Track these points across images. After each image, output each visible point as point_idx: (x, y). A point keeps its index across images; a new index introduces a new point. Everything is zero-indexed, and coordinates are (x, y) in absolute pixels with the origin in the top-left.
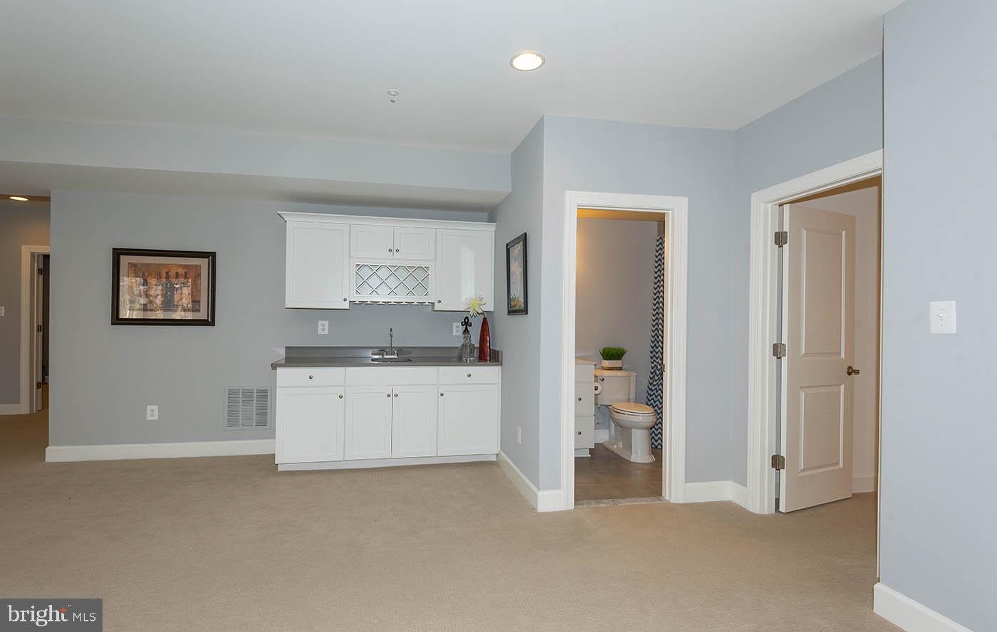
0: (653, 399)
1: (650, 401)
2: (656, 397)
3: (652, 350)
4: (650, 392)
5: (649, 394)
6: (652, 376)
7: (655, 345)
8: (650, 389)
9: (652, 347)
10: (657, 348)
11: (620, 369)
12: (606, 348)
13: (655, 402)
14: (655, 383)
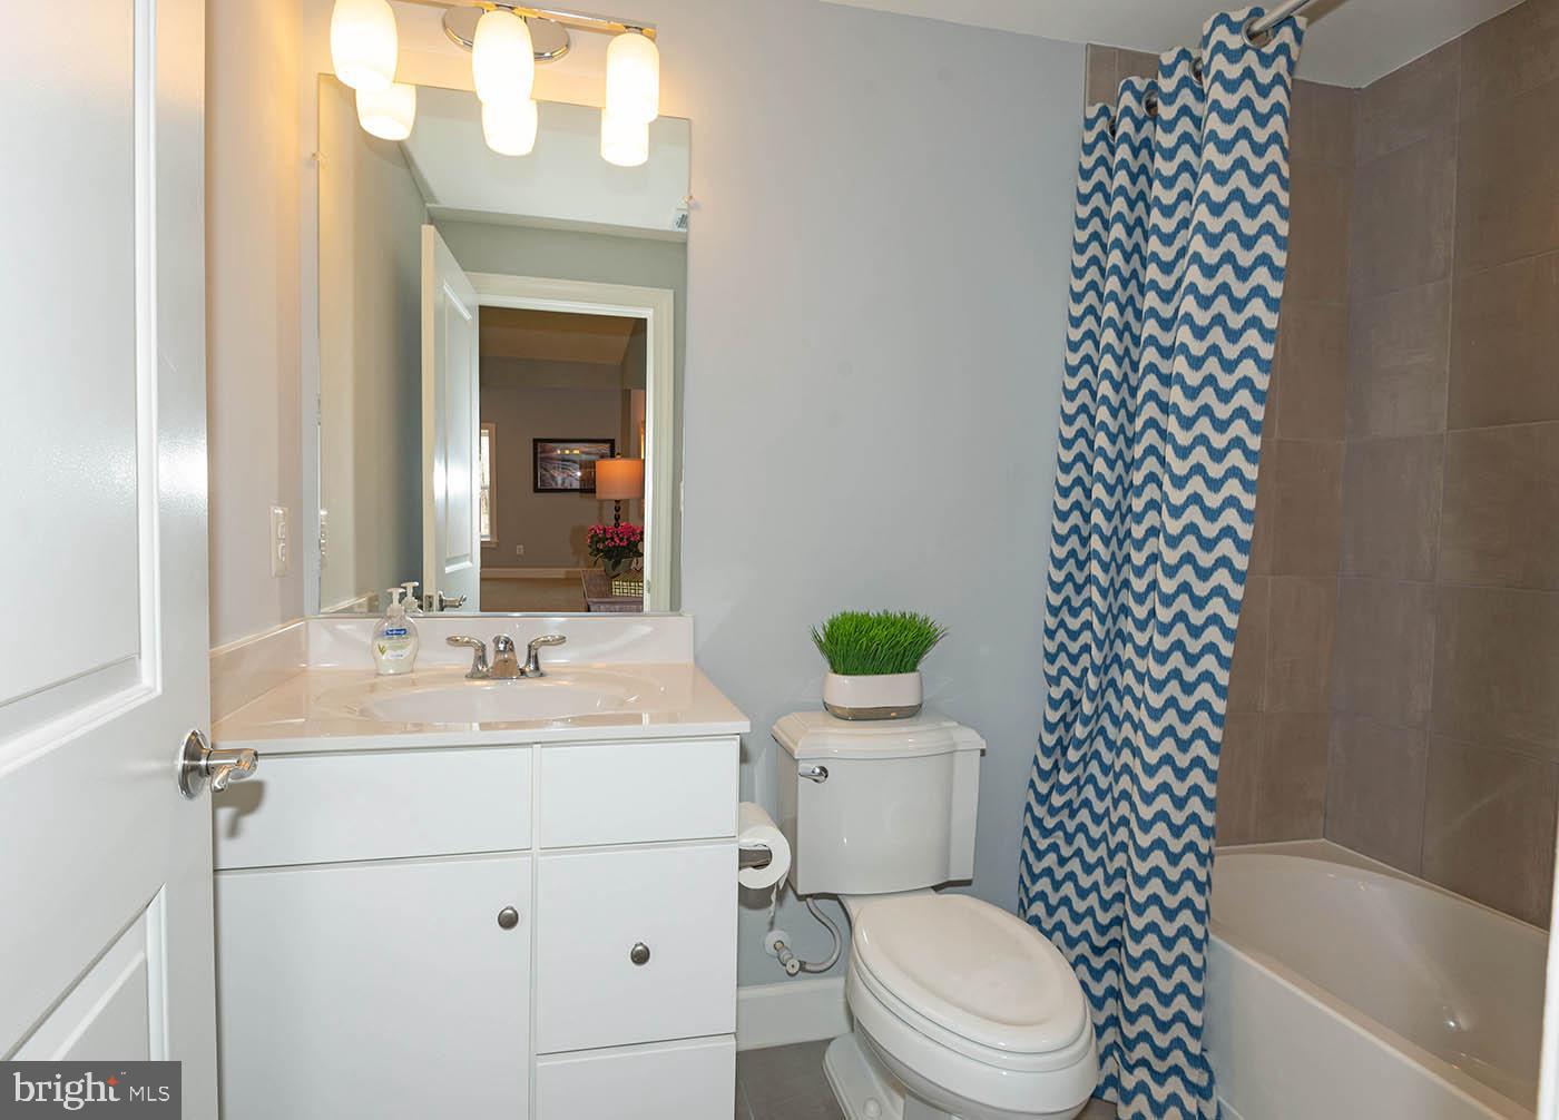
0: (1054, 848)
1: (1040, 855)
2: (1069, 839)
3: (1052, 623)
4: (1040, 811)
5: (1038, 822)
6: (1046, 764)
7: (1067, 601)
8: (1043, 799)
9: (1054, 611)
10: (1075, 613)
11: (909, 713)
12: (847, 618)
13: (1062, 861)
14: (1057, 800)
